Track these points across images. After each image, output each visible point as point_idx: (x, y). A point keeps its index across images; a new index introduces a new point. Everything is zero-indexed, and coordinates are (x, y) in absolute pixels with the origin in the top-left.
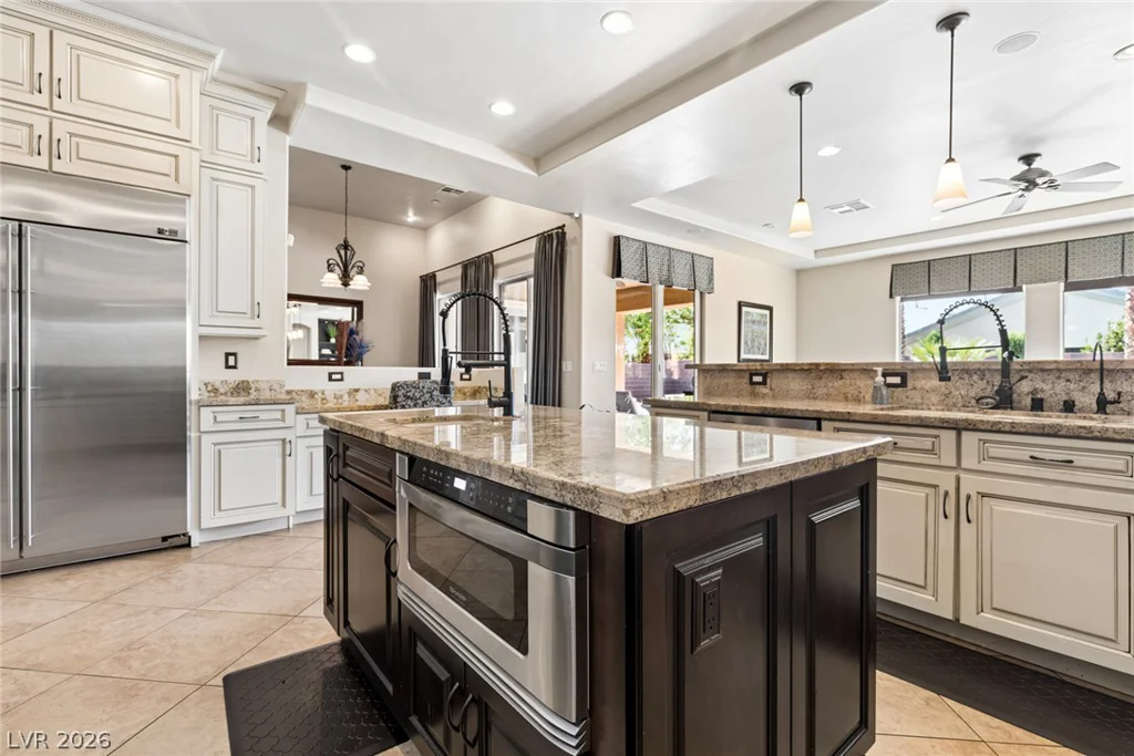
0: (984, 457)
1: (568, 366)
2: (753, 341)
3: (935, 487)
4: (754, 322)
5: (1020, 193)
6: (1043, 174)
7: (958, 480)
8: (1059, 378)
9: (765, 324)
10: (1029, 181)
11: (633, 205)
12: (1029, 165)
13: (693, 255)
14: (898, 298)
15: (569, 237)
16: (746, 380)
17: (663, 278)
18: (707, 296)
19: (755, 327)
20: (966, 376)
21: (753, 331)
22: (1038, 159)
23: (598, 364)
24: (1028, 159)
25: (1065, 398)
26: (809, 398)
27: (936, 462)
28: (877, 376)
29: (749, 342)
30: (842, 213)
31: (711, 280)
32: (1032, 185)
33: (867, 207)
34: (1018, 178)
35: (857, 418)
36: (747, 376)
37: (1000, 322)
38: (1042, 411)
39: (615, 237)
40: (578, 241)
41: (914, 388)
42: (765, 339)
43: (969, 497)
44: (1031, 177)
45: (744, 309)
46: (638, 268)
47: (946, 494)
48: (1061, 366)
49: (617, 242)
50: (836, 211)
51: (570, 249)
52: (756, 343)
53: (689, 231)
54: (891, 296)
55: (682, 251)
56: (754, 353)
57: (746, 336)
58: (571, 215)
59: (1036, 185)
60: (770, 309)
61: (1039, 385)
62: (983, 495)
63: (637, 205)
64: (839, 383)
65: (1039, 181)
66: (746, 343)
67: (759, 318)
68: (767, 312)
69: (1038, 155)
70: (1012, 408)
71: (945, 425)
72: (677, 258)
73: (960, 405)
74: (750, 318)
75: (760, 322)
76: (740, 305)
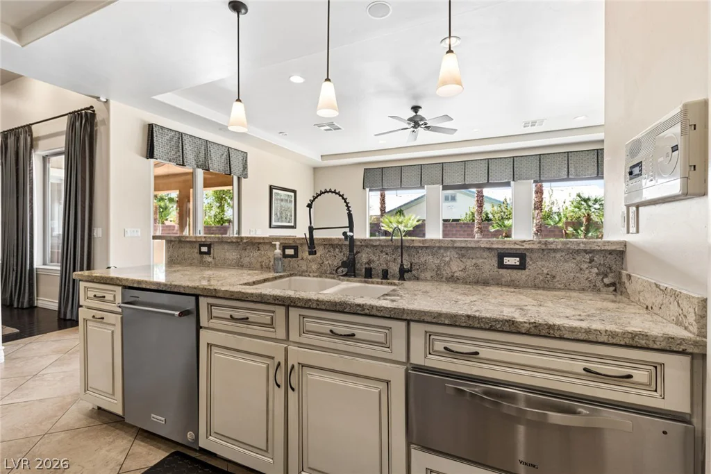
0: (303, 331)
1: (98, 232)
2: (281, 213)
3: (273, 358)
4: (282, 200)
5: (412, 129)
6: (422, 119)
7: (286, 350)
8: (382, 252)
9: (290, 201)
10: (416, 122)
11: (154, 97)
12: (416, 112)
13: (229, 148)
14: (368, 189)
15: (99, 118)
16: (197, 250)
17: (200, 163)
18: (243, 180)
19: (283, 204)
20: (332, 249)
21: (281, 206)
22: (420, 110)
23: (128, 230)
24: (416, 109)
25: (385, 268)
26: (238, 266)
27: (272, 335)
28: (276, 249)
29: (278, 214)
30: (326, 130)
31: (245, 168)
32: (416, 125)
33: (339, 129)
34: (411, 120)
35: (220, 295)
36: (198, 246)
37: (348, 208)
38: (371, 278)
39: (149, 125)
40: (106, 122)
41: (302, 259)
42: (291, 212)
43: (293, 367)
44: (417, 119)
45: (274, 191)
46: (173, 153)
47: (279, 364)
48: (383, 244)
49: (151, 128)
50: (323, 128)
51: (100, 129)
52: (284, 215)
53: (220, 129)
54: (364, 188)
55: (218, 144)
56: (282, 221)
57: (276, 209)
58: (98, 98)
59: (419, 125)
60: (295, 192)
61: (373, 257)
62: (303, 366)
63: (159, 97)
64: (256, 254)
65: (421, 123)
66: (276, 214)
67: (286, 198)
68: (293, 194)
69: (420, 107)
70: (355, 276)
71: (276, 302)
72: (213, 150)
73: (328, 272)
74: (279, 197)
75: (287, 200)
76: (271, 188)
